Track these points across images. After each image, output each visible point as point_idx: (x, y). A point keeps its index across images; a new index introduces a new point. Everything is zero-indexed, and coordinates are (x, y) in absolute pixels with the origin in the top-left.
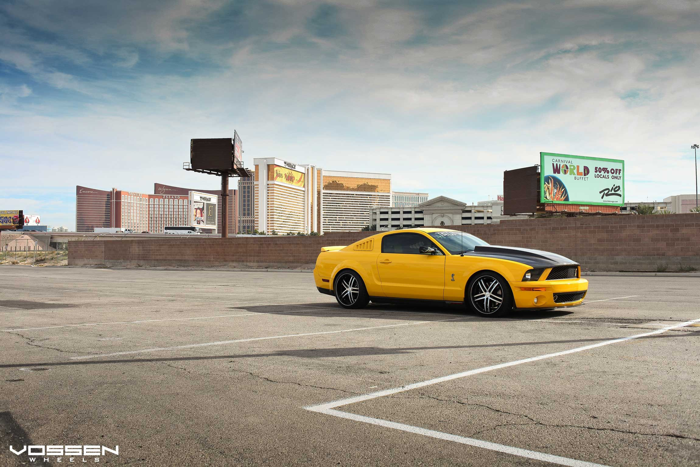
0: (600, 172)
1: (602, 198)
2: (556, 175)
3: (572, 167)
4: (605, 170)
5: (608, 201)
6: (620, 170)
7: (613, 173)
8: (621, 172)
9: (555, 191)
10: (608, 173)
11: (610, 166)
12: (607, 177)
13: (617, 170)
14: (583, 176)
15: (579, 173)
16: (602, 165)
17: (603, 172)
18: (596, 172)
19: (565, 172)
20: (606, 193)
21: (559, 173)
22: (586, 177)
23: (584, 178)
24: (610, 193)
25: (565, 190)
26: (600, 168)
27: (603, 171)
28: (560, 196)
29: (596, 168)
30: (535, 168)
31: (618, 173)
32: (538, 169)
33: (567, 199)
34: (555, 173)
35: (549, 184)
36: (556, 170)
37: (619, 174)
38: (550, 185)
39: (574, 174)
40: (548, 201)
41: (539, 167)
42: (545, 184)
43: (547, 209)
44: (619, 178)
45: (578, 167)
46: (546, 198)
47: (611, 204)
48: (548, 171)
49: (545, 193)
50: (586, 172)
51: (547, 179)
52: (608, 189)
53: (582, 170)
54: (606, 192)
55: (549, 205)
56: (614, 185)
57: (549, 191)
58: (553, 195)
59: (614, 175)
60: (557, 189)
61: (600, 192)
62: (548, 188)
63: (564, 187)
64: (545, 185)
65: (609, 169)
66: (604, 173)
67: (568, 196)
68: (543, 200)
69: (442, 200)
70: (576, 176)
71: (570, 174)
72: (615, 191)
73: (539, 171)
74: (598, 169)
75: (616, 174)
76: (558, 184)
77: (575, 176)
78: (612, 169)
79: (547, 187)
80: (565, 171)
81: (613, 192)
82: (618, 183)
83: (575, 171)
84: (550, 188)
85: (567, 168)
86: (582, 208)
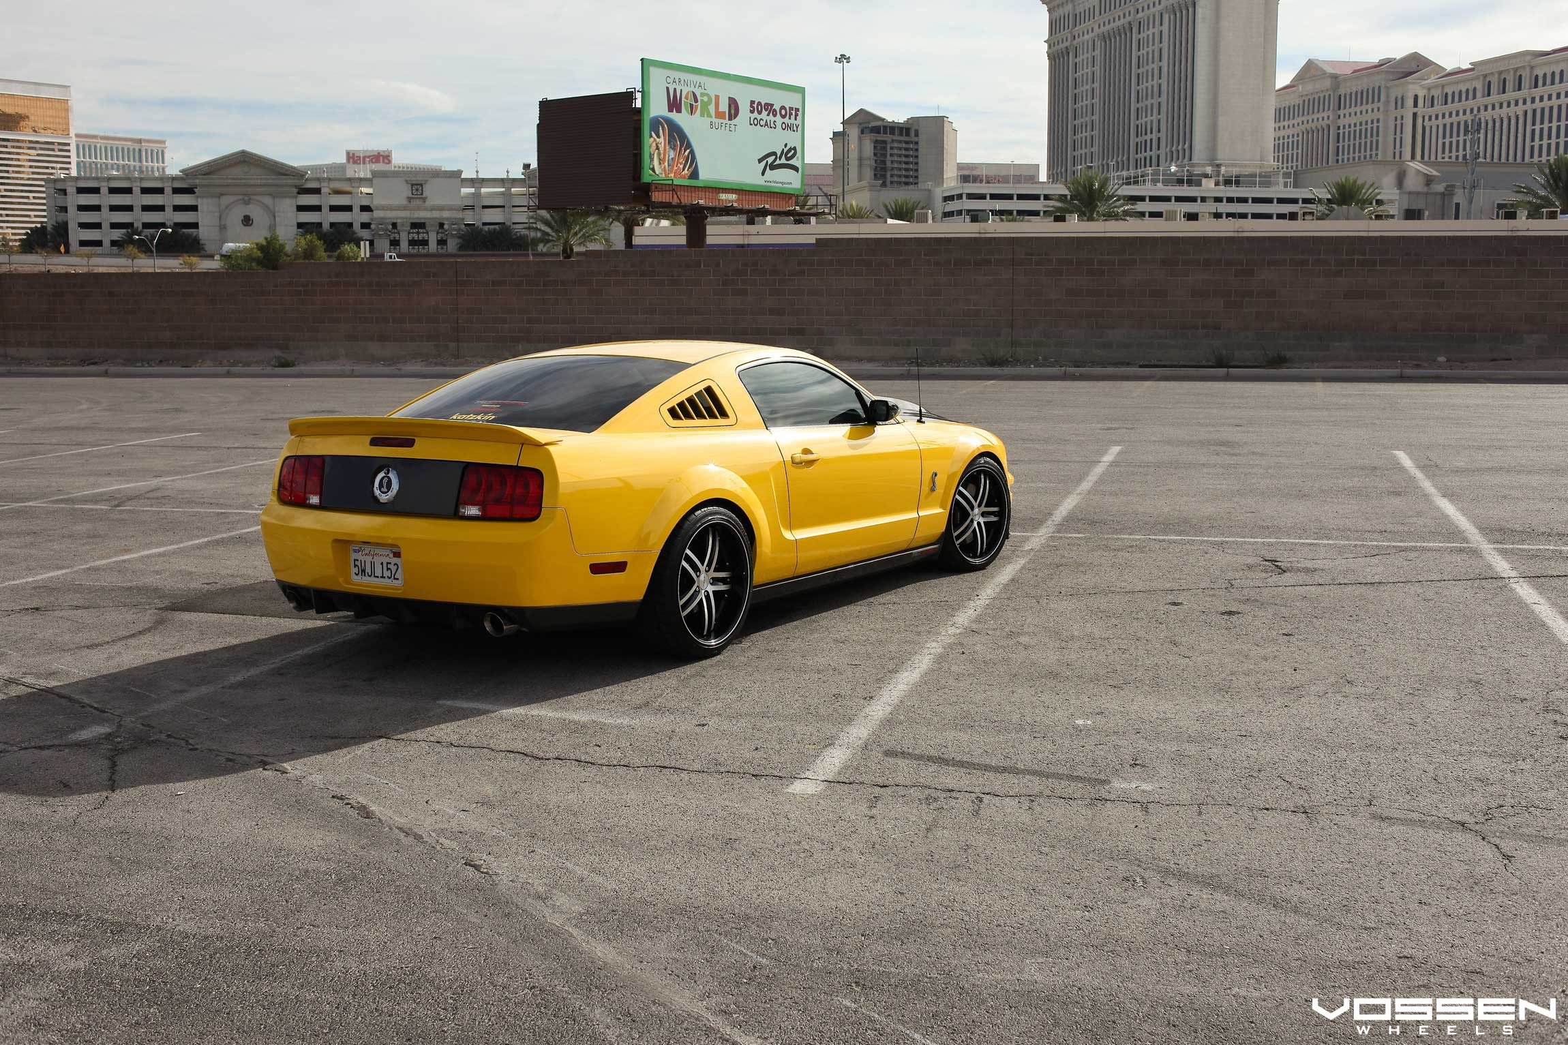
0: (760, 113)
1: (763, 174)
2: (674, 116)
3: (705, 99)
4: (769, 107)
5: (775, 182)
6: (797, 110)
7: (783, 117)
8: (800, 113)
9: (672, 154)
10: (775, 115)
11: (779, 100)
12: (772, 125)
13: (791, 109)
14: (727, 121)
15: (719, 115)
16: (764, 96)
17: (765, 113)
18: (752, 112)
19: (692, 109)
20: (772, 162)
21: (679, 111)
22: (733, 122)
23: (728, 126)
24: (778, 162)
25: (692, 152)
26: (759, 103)
27: (766, 110)
28: (682, 166)
29: (752, 102)
30: (628, 96)
31: (793, 117)
32: (635, 99)
33: (694, 175)
34: (670, 110)
35: (658, 137)
36: (674, 104)
37: (796, 119)
38: (662, 140)
39: (709, 116)
40: (657, 178)
41: (639, 95)
42: (651, 136)
43: (657, 197)
44: (795, 128)
45: (717, 97)
46: (653, 169)
47: (777, 187)
48: (657, 108)
49: (652, 159)
50: (733, 112)
51: (656, 124)
52: (774, 154)
53: (724, 107)
54: (770, 160)
55: (661, 187)
56: (786, 145)
57: (659, 154)
58: (666, 164)
59: (786, 120)
60: (674, 149)
61: (760, 161)
62: (658, 148)
63: (689, 146)
64: (652, 139)
65: (777, 107)
66: (768, 115)
67: (696, 168)
68: (647, 177)
69: (244, 161)
70: (714, 120)
71: (702, 115)
72: (788, 159)
73: (638, 104)
74: (755, 106)
75: (790, 118)
76: (677, 136)
77: (710, 120)
78: (783, 108)
79: (654, 144)
80: (691, 106)
81: (783, 161)
82: (792, 139)
83: (712, 108)
84: (662, 149)
85: (696, 101)
86: (723, 196)
